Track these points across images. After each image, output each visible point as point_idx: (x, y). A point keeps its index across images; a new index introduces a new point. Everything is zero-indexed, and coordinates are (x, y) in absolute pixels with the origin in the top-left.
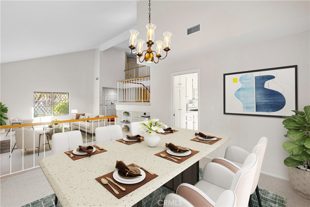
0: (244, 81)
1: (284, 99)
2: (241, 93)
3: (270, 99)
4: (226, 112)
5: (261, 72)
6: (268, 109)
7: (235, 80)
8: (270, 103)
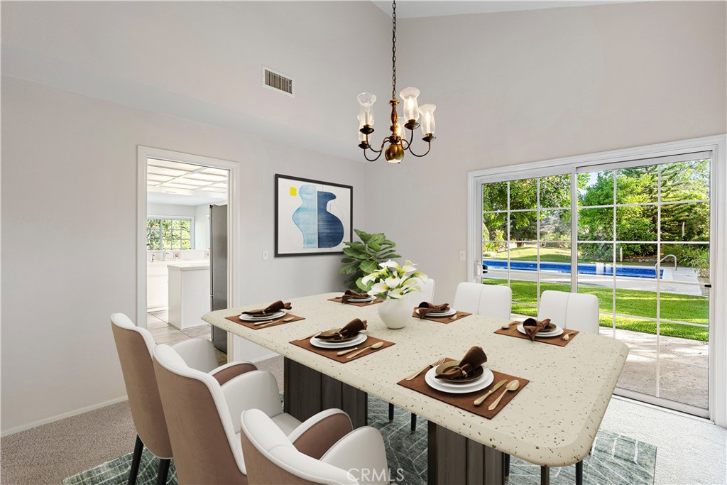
0: (305, 196)
1: (342, 229)
2: (301, 215)
3: (332, 229)
4: (279, 252)
5: (324, 186)
6: (330, 243)
7: (293, 191)
8: (332, 235)
